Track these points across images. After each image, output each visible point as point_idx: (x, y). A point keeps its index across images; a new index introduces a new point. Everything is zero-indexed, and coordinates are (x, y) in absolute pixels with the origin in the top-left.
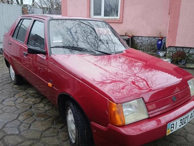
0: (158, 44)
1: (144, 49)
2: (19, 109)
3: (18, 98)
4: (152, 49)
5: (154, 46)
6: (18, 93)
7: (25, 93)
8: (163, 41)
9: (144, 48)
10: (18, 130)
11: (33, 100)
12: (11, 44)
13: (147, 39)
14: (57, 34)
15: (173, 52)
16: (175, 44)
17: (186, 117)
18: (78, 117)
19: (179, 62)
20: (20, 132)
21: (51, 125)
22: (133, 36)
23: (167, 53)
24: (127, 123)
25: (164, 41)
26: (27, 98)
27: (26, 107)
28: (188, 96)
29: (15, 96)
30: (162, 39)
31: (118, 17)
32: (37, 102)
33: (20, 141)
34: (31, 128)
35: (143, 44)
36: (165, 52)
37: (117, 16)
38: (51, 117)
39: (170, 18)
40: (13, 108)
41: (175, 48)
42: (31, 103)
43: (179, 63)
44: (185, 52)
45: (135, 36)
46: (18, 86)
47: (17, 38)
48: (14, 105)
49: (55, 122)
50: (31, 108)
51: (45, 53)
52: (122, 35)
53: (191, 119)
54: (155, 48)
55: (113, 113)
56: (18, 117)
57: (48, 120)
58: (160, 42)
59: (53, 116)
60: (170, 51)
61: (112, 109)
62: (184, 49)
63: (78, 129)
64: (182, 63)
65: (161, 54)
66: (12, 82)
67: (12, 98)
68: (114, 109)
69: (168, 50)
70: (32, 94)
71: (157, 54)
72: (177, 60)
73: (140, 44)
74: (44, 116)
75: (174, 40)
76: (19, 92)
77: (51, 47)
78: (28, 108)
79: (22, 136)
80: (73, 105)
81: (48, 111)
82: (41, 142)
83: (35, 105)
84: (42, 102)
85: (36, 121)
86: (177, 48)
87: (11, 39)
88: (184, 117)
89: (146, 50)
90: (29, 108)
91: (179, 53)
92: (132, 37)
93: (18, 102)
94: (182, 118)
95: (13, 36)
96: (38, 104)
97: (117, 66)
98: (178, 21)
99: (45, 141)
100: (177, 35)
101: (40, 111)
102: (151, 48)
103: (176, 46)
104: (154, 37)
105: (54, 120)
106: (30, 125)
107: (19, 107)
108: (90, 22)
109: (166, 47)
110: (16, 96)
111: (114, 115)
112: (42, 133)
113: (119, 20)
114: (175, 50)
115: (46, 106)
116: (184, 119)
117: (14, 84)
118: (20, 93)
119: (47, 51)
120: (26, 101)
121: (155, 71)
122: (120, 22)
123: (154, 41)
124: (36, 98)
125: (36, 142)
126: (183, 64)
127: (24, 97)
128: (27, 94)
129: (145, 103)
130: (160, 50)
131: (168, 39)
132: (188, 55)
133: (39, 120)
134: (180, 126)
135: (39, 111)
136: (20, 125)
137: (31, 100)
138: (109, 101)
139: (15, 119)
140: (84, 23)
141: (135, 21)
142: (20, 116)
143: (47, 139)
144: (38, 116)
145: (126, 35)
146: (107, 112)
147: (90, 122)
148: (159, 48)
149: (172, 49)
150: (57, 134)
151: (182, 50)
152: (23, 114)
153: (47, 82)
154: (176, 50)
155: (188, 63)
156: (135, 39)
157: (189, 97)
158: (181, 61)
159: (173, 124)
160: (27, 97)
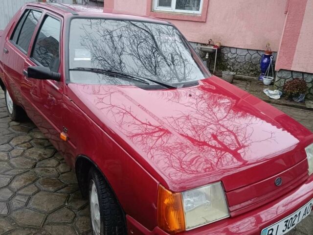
0: (262, 63)
1: (237, 70)
2: (14, 167)
3: (15, 146)
4: (252, 71)
5: (255, 65)
6: (16, 136)
7: (28, 138)
8: (271, 60)
9: (238, 67)
10: (6, 208)
11: (40, 152)
12: (7, 52)
13: (245, 53)
14: (85, 39)
15: (286, 79)
16: (291, 67)
17: (296, 215)
18: (105, 203)
19: (293, 96)
20: (10, 211)
21: (65, 202)
22: (222, 46)
23: (276, 80)
24: (189, 228)
25: (272, 58)
26: (30, 148)
27: (26, 163)
28: (304, 175)
29: (11, 143)
30: (270, 54)
31: (199, 12)
32: (46, 157)
33: (8, 230)
34: (31, 204)
35: (238, 60)
36: (273, 78)
37: (198, 10)
38: (66, 186)
39: (287, 21)
40: (4, 166)
41: (290, 72)
42: (35, 157)
43: (293, 98)
44: (307, 81)
45: (224, 47)
46: (18, 124)
47: (17, 43)
48: (6, 158)
49: (72, 195)
50: (34, 166)
51: (59, 79)
52: (204, 43)
53: (304, 217)
54: (256, 69)
55: (164, 208)
56: (10, 182)
57: (61, 193)
58: (265, 60)
59: (71, 184)
60: (281, 78)
61: (164, 200)
62: (305, 76)
63: (104, 225)
64: (299, 99)
65: (266, 80)
66: (8, 116)
67: (4, 146)
68: (166, 201)
69: (278, 75)
70: (39, 141)
71: (259, 80)
72: (291, 93)
73: (232, 61)
74: (54, 184)
75: (290, 59)
76: (19, 135)
77: (70, 68)
78: (29, 167)
79: (11, 220)
80: (99, 178)
81: (63, 175)
82: (42, 233)
83: (42, 162)
84: (55, 156)
85: (40, 193)
86: (293, 74)
87: (8, 43)
88: (293, 215)
89: (241, 72)
90: (31, 165)
91: (296, 82)
92: (221, 49)
93: (13, 153)
94: (289, 218)
95: (11, 38)
96: (47, 161)
97: (189, 104)
98: (300, 28)
99: (50, 233)
100: (296, 51)
101: (49, 174)
102: (251, 69)
103: (292, 69)
104: (257, 50)
105: (72, 193)
106: (30, 199)
107: (14, 163)
108: (146, 24)
109: (275, 70)
110: (13, 142)
111: (167, 212)
112: (47, 217)
113: (200, 18)
114: (290, 76)
115: (61, 165)
116: (292, 218)
117: (13, 120)
118: (21, 137)
119: (62, 75)
120: (27, 154)
121: (250, 118)
122: (202, 21)
123: (257, 57)
124: (45, 148)
125: (34, 232)
126: (301, 102)
127: (25, 144)
128: (30, 140)
129: (225, 191)
130: (265, 73)
131: (280, 57)
132: (311, 86)
133: (45, 191)
134: (284, 231)
135: (47, 174)
136: (12, 197)
137: (36, 152)
138: (160, 185)
139: (5, 187)
140: (137, 26)
141: (227, 20)
142: (15, 180)
143: (54, 227)
144: (44, 183)
145: (211, 43)
146: (154, 205)
147: (125, 215)
148: (264, 70)
149: (284, 74)
150: (73, 220)
151: (301, 77)
152: (20, 177)
153: (59, 131)
154: (292, 77)
155: (309, 99)
156: (225, 51)
157: (306, 176)
158: (297, 95)
159: (272, 229)
160: (31, 146)
